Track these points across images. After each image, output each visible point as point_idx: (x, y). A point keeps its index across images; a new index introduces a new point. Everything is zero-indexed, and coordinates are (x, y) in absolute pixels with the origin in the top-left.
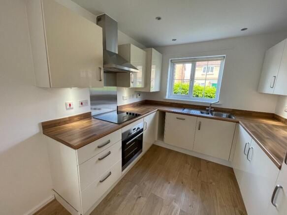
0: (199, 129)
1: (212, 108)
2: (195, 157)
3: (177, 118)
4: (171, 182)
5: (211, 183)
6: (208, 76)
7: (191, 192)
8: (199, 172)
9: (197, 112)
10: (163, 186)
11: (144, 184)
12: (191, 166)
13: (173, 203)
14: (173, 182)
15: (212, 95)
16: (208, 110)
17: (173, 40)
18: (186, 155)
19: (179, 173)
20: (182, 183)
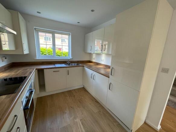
0: (68, 74)
1: (69, 61)
2: (68, 91)
3: (54, 72)
4: (66, 112)
5: (82, 98)
6: (47, 43)
7: (78, 108)
8: (74, 97)
9: (63, 65)
10: (64, 118)
11: (51, 129)
12: (69, 96)
13: (75, 120)
14: (67, 111)
15: (59, 54)
16: (68, 63)
17: (38, 12)
18: (63, 93)
19: (66, 104)
20: (72, 107)
